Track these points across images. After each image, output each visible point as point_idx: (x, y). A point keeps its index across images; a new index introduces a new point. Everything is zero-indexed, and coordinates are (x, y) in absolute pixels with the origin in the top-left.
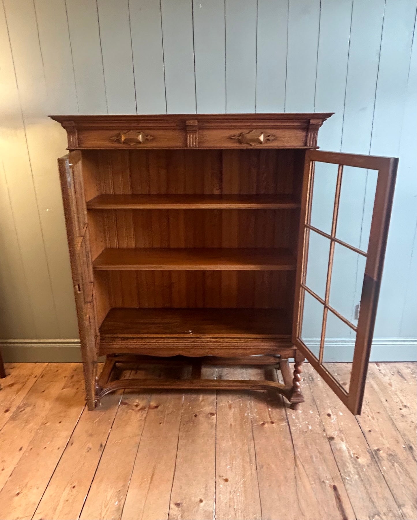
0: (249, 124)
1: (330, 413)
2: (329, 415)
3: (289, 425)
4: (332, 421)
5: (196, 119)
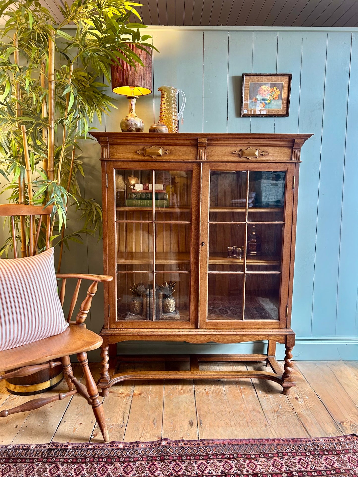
0: (247, 142)
2: (297, 399)
4: (300, 403)
5: (206, 138)
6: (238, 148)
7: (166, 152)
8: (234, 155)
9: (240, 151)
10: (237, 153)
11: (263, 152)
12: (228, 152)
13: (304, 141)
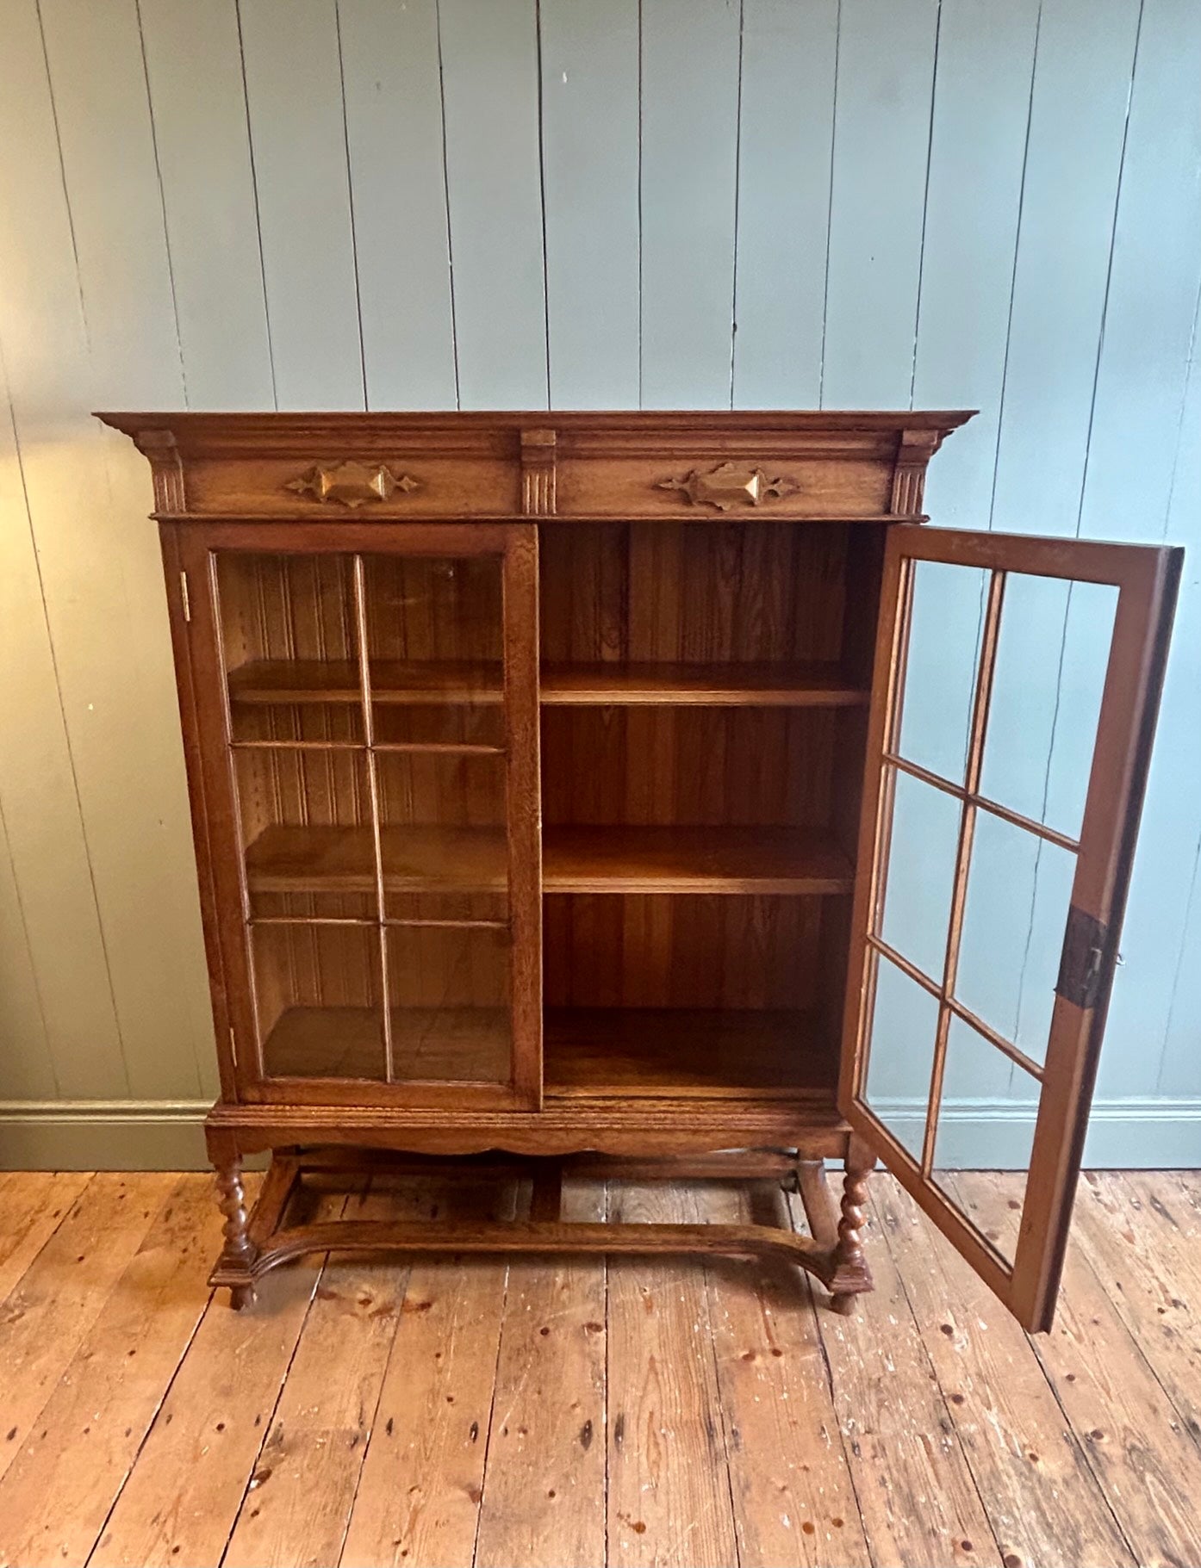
0: (716, 444)
1: (951, 1323)
2: (947, 1330)
3: (826, 1359)
4: (957, 1347)
6: (681, 468)
7: (398, 483)
8: (664, 495)
9: (686, 479)
10: (676, 485)
11: (776, 481)
12: (641, 484)
13: (941, 437)
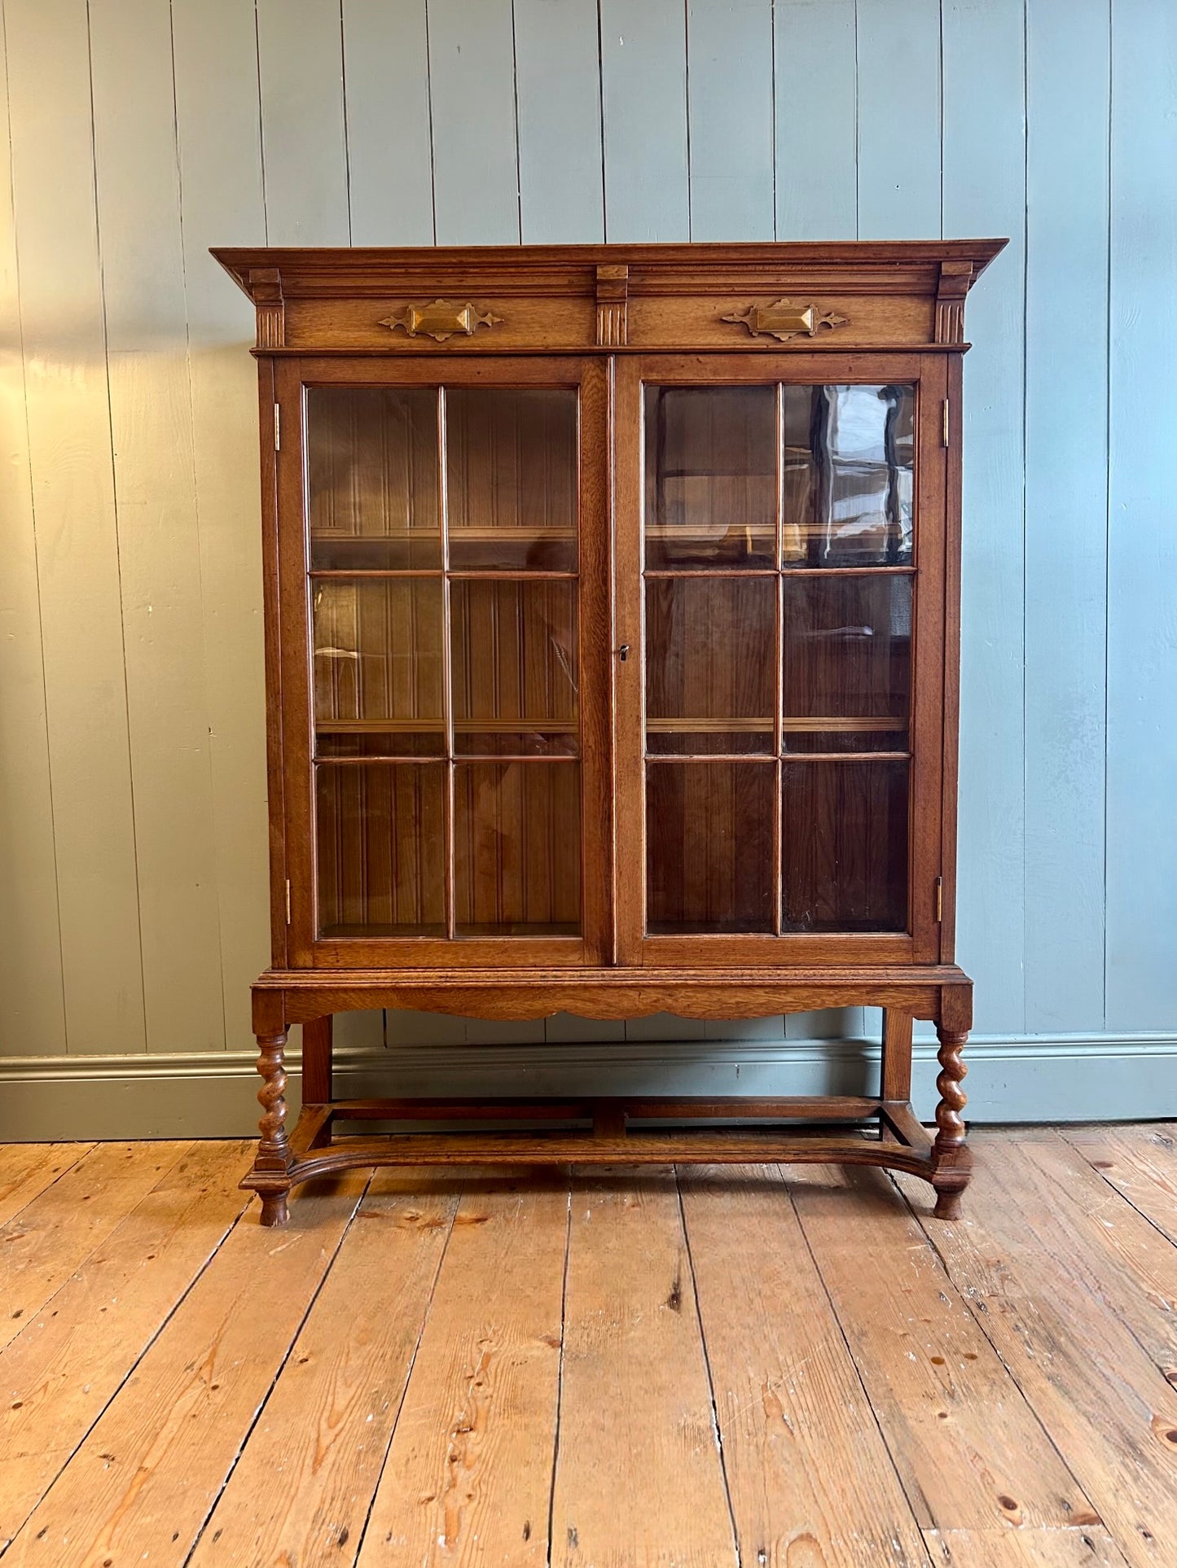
0: (771, 280)
5: (623, 262)
6: (741, 304)
7: (483, 320)
8: (728, 328)
9: (747, 312)
10: (737, 318)
11: (828, 315)
12: (705, 319)
13: (977, 270)
